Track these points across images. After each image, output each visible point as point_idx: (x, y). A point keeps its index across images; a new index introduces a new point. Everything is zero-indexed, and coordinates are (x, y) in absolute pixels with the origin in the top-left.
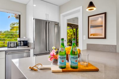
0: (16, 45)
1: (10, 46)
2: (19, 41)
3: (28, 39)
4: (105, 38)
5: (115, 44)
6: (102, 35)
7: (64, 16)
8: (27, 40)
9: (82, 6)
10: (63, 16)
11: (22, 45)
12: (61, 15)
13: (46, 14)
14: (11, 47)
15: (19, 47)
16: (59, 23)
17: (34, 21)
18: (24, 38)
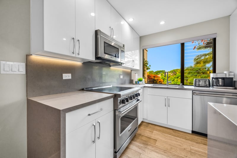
0: (207, 83)
1: (199, 85)
2: (213, 78)
3: (234, 75)
11: (220, 84)
15: (215, 87)
18: (225, 72)
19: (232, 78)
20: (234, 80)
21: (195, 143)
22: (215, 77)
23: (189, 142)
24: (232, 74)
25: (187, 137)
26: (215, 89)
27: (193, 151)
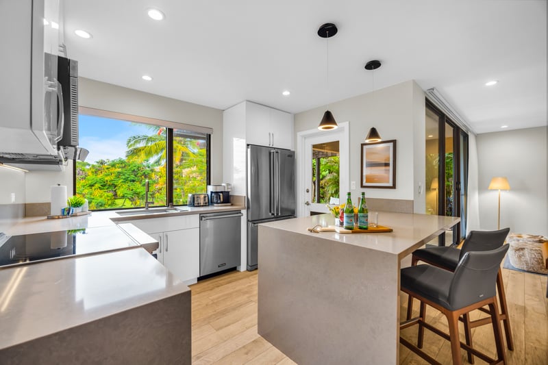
0: (206, 200)
1: (198, 203)
2: (212, 193)
4: (394, 187)
5: (412, 199)
6: (388, 182)
7: (305, 137)
8: (229, 190)
9: (348, 122)
10: (302, 136)
11: (222, 200)
12: (299, 134)
13: (270, 134)
14: (199, 206)
15: (215, 205)
16: (294, 152)
17: (249, 150)
18: (223, 184)
19: (228, 192)
20: (230, 194)
21: (209, 292)
22: (214, 191)
23: (203, 294)
24: (229, 187)
25: (198, 290)
26: (216, 208)
27: (215, 301)
